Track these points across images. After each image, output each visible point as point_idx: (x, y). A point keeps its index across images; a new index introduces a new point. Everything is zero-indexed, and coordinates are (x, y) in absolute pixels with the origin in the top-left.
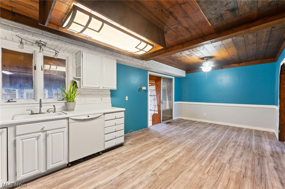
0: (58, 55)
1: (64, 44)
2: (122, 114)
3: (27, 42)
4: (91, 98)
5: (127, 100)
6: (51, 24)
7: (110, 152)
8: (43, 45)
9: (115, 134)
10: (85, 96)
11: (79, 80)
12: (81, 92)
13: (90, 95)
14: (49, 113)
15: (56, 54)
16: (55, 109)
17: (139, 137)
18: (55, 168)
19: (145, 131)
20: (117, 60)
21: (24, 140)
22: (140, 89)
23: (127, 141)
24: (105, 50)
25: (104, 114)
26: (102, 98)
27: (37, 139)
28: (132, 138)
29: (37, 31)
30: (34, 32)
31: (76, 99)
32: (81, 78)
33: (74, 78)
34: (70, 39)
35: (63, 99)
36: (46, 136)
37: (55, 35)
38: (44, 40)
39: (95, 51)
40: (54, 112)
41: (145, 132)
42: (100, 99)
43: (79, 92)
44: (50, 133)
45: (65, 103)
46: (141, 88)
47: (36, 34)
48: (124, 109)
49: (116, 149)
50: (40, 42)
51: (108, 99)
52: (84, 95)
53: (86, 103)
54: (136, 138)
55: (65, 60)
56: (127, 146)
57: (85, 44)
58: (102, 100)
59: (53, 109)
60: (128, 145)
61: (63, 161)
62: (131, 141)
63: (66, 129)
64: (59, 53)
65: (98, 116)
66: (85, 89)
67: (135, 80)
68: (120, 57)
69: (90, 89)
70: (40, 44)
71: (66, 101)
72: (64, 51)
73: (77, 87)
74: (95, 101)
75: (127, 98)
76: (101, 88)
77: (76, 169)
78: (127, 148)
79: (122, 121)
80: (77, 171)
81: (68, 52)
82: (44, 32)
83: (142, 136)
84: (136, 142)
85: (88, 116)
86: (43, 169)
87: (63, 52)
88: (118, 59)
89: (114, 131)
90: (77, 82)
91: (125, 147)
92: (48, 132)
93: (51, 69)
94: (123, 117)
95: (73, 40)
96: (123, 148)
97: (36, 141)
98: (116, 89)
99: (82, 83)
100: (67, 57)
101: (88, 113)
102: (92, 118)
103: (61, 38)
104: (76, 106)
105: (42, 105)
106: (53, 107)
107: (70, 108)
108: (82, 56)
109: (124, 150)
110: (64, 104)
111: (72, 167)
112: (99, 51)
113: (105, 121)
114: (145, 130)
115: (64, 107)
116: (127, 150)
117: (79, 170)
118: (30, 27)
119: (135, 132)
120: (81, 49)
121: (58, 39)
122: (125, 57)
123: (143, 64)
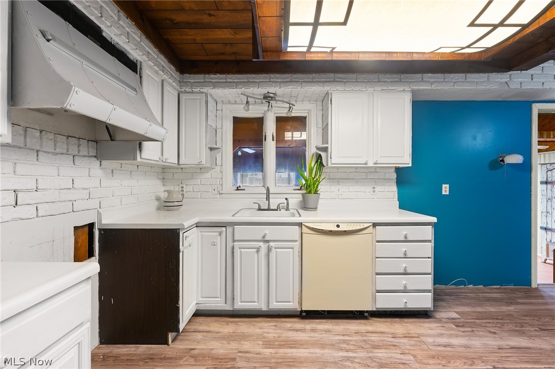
0: (293, 111)
1: (299, 88)
2: (428, 233)
3: (256, 100)
5: (448, 193)
6: (268, 53)
7: (389, 320)
8: (272, 98)
9: (403, 281)
10: (338, 182)
11: (325, 150)
12: (331, 174)
13: (348, 180)
14: (280, 210)
15: (290, 108)
16: (288, 204)
17: (492, 309)
18: (280, 310)
19: (520, 295)
20: (414, 93)
21: (242, 250)
22: (497, 164)
23: (444, 306)
24: (381, 76)
25: (375, 225)
26: (374, 188)
27: (258, 252)
28: (463, 305)
29: (263, 79)
30: (260, 80)
31: (322, 188)
32: (329, 145)
33: (318, 148)
34: (309, 75)
35: (301, 187)
36: (269, 250)
37: (286, 75)
38: (272, 90)
39: (356, 83)
40: (287, 210)
41: (520, 301)
42: (369, 189)
43: (328, 173)
44: (273, 245)
45: (303, 194)
46: (503, 161)
47: (262, 83)
48: (434, 219)
49: (406, 320)
50: (268, 95)
51: (392, 190)
52: (337, 180)
53: (340, 197)
54: (479, 309)
55: (305, 118)
56: (443, 325)
57: (336, 75)
58: (374, 191)
59: (286, 204)
60: (445, 323)
61: (292, 304)
62: (457, 313)
63: (298, 244)
64: (294, 105)
65: (358, 227)
66: (338, 168)
67: (475, 138)
68: (422, 81)
69: (348, 167)
70: (268, 98)
71: (304, 192)
72: (303, 101)
73: (324, 166)
74: (358, 193)
75: (445, 189)
76: (370, 164)
77: (313, 330)
78: (443, 332)
79: (428, 249)
80: (312, 334)
81: (309, 101)
82: (272, 76)
83: (505, 308)
84: (477, 321)
85: (338, 226)
86: (264, 304)
87: (301, 102)
88: (416, 88)
89: (402, 271)
90: (323, 154)
91: (436, 325)
92: (271, 244)
93: (294, 139)
94: (430, 241)
95: (314, 75)
96: (427, 325)
97: (256, 255)
98: (410, 165)
99: (331, 155)
100: (308, 111)
101: (338, 219)
102: (345, 231)
103: (296, 78)
104: (320, 201)
105: (271, 196)
106: (285, 201)
107: (311, 204)
108: (331, 101)
109: (431, 332)
110: (300, 196)
111: (307, 321)
112: (366, 81)
113: (378, 242)
114: (516, 290)
115: (301, 202)
116: (441, 335)
117: (316, 335)
118: (254, 75)
119: (477, 289)
120: (328, 88)
121: (291, 81)
122: (438, 78)
123: (507, 84)
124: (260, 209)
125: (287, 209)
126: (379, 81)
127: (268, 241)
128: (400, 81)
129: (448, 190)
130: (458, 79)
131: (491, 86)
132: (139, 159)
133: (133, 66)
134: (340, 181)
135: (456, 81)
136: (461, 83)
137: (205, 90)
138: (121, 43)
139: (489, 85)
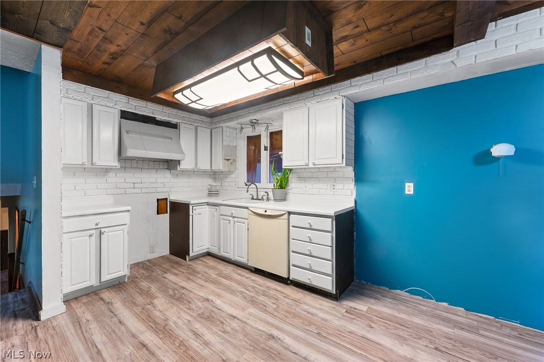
4: (314, 184)
5: (412, 193)
8: (255, 122)
10: (305, 181)
12: (300, 173)
14: (263, 200)
16: (268, 196)
18: (240, 262)
21: (223, 221)
24: (315, 91)
25: (290, 213)
26: (334, 186)
30: (243, 113)
39: (297, 102)
42: (330, 186)
44: (236, 220)
46: (492, 153)
51: (350, 188)
52: (304, 179)
53: (307, 193)
57: (284, 98)
59: (266, 196)
61: (244, 259)
63: (247, 221)
68: (351, 86)
70: (253, 123)
74: (320, 190)
75: (409, 188)
76: (311, 165)
84: (377, 318)
85: (266, 211)
86: (232, 256)
98: (344, 165)
102: (270, 215)
106: (266, 194)
112: (305, 98)
113: (293, 226)
117: (246, 280)
121: (259, 110)
122: (366, 80)
123: (454, 63)
124: (253, 199)
125: (268, 199)
126: (314, 96)
127: (234, 217)
128: (332, 91)
129: (412, 189)
130: (387, 75)
131: (429, 72)
132: (179, 169)
133: (174, 126)
134: (306, 179)
135: (386, 77)
136: (391, 78)
137: (221, 125)
138: (166, 119)
139: (426, 71)
